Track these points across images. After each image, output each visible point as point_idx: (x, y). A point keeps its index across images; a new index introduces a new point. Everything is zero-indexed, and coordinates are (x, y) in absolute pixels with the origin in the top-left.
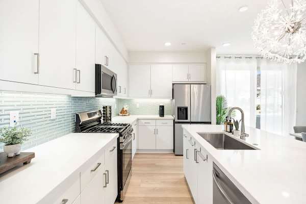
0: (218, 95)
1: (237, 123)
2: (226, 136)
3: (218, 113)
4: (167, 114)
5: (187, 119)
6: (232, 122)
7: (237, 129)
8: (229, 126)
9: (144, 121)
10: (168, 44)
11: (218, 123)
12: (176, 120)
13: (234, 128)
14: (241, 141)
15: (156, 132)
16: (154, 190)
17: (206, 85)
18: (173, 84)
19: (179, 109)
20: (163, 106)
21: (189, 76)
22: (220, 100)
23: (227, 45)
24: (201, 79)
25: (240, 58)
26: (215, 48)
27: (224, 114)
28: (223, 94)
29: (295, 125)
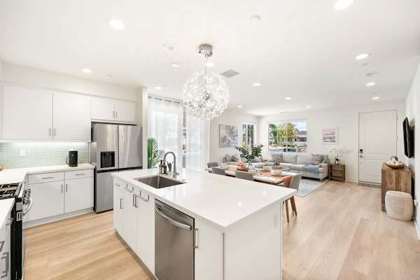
0: (149, 137)
1: (170, 165)
2: (160, 177)
3: (149, 156)
4: (81, 163)
5: (114, 166)
6: (166, 164)
7: (170, 170)
8: (163, 168)
9: (39, 177)
10: (87, 71)
11: (149, 167)
12: (99, 169)
13: (168, 169)
14: (174, 179)
15: (65, 188)
16: (74, 262)
17: (136, 127)
18: (93, 123)
19: (103, 154)
20: (76, 152)
21: (115, 114)
22: (151, 142)
23: (159, 88)
24: (131, 120)
25: (161, 99)
26: (146, 88)
27: (155, 157)
28: (153, 136)
29: (208, 162)
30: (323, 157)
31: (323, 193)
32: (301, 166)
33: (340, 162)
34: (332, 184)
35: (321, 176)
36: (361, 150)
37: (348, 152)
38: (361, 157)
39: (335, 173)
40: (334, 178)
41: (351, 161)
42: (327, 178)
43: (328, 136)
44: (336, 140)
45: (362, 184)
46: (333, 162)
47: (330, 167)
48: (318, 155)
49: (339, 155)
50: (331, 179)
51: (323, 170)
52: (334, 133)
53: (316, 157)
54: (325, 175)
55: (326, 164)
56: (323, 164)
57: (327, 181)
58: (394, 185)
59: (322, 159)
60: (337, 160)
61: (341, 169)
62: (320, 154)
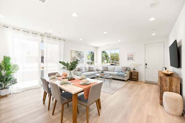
30: (127, 68)
31: (126, 90)
32: (116, 73)
33: (135, 71)
34: (131, 83)
35: (126, 79)
36: (146, 64)
37: (139, 65)
38: (146, 67)
39: (133, 77)
40: (133, 79)
41: (141, 70)
42: (129, 79)
43: (130, 57)
44: (134, 59)
45: (147, 82)
46: (132, 70)
47: (131, 73)
48: (125, 67)
49: (135, 67)
50: (132, 80)
51: (127, 75)
52: (132, 55)
53: (123, 68)
54: (128, 78)
55: (128, 72)
56: (127, 72)
57: (129, 81)
58: (168, 87)
59: (126, 69)
60: (134, 69)
61: (136, 74)
62: (126, 66)
